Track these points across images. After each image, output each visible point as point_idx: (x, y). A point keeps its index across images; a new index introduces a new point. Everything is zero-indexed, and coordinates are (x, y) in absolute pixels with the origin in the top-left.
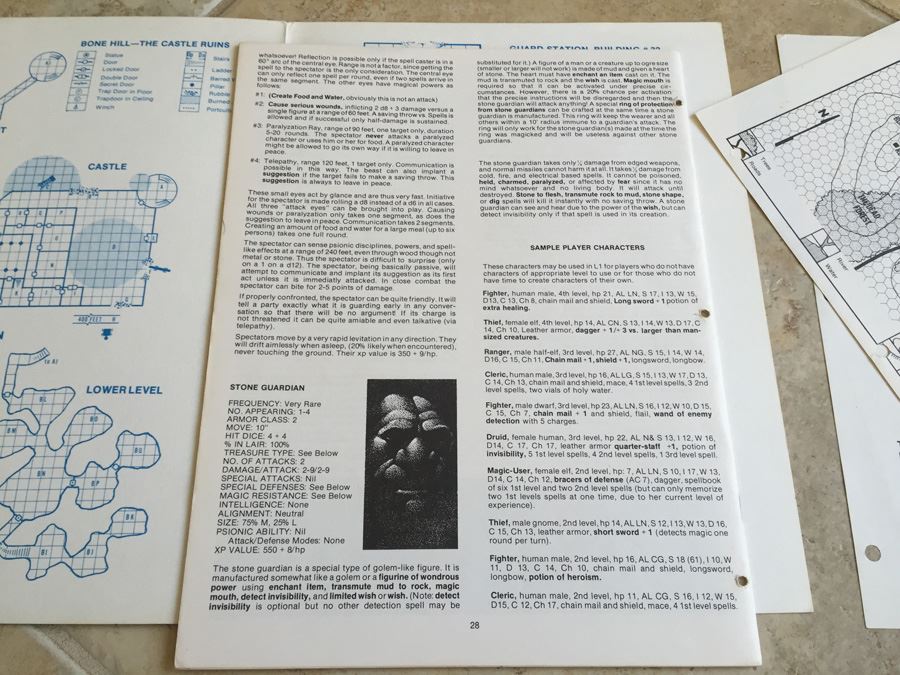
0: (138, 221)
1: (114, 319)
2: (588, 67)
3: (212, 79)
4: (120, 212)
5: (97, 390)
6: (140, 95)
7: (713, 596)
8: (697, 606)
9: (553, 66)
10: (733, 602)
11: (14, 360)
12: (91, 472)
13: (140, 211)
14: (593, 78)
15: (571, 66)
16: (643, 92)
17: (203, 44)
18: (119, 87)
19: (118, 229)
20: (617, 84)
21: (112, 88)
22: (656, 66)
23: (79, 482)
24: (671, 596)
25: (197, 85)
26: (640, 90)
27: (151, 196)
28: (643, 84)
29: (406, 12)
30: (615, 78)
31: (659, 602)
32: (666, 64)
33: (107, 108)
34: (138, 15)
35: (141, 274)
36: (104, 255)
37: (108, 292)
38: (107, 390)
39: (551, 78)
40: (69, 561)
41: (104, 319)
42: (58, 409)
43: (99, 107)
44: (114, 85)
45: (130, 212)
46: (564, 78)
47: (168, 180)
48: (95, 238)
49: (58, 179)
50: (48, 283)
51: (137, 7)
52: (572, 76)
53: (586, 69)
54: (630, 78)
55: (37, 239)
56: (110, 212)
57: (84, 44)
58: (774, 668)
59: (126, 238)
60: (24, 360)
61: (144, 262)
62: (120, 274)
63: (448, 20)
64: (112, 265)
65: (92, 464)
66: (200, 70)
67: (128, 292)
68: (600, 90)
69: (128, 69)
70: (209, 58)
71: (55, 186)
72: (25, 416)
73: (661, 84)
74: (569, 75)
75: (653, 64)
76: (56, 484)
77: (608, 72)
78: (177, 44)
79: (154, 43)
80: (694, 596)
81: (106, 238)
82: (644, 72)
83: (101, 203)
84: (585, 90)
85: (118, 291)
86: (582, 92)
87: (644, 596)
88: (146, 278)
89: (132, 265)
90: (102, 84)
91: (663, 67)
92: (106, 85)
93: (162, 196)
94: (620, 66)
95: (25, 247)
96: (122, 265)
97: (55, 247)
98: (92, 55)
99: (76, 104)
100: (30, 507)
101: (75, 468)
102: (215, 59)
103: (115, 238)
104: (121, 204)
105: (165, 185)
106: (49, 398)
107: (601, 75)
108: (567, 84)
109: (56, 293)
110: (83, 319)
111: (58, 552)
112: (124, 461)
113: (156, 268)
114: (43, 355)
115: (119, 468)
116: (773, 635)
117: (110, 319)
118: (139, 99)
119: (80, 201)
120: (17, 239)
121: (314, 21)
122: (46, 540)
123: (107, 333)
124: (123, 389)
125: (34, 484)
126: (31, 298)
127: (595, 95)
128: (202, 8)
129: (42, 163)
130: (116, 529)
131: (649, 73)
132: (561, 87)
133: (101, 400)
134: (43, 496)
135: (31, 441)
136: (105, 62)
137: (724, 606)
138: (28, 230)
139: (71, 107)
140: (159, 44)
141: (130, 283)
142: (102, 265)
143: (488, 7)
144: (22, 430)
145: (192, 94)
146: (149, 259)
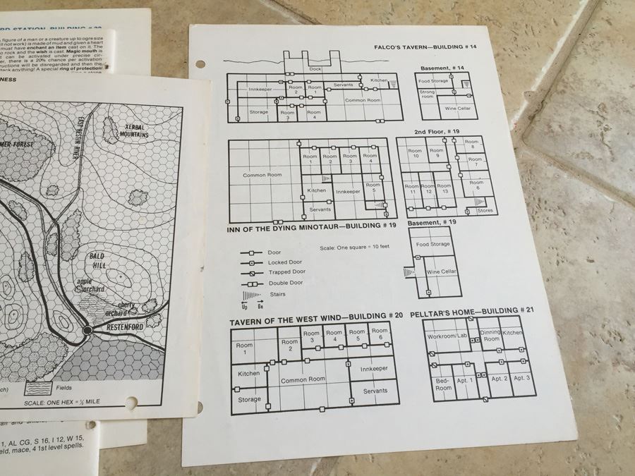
2: (40, 42)
7: (65, 439)
8: (51, 448)
9: (13, 42)
10: (80, 442)
14: (43, 50)
15: (27, 42)
16: (80, 60)
20: (61, 54)
22: (93, 41)
24: (32, 441)
26: (77, 58)
28: (81, 53)
30: (59, 50)
31: (22, 447)
32: (102, 39)
39: (10, 51)
46: (20, 51)
52: (26, 49)
53: (38, 44)
54: (71, 50)
68: (47, 59)
73: (96, 53)
74: (24, 48)
75: (92, 39)
77: (55, 46)
80: (50, 440)
82: (83, 45)
84: (35, 59)
86: (32, 61)
87: (11, 443)
91: (98, 42)
94: (66, 41)
107: (50, 48)
108: (22, 55)
127: (42, 62)
131: (87, 45)
132: (16, 58)
137: (73, 446)
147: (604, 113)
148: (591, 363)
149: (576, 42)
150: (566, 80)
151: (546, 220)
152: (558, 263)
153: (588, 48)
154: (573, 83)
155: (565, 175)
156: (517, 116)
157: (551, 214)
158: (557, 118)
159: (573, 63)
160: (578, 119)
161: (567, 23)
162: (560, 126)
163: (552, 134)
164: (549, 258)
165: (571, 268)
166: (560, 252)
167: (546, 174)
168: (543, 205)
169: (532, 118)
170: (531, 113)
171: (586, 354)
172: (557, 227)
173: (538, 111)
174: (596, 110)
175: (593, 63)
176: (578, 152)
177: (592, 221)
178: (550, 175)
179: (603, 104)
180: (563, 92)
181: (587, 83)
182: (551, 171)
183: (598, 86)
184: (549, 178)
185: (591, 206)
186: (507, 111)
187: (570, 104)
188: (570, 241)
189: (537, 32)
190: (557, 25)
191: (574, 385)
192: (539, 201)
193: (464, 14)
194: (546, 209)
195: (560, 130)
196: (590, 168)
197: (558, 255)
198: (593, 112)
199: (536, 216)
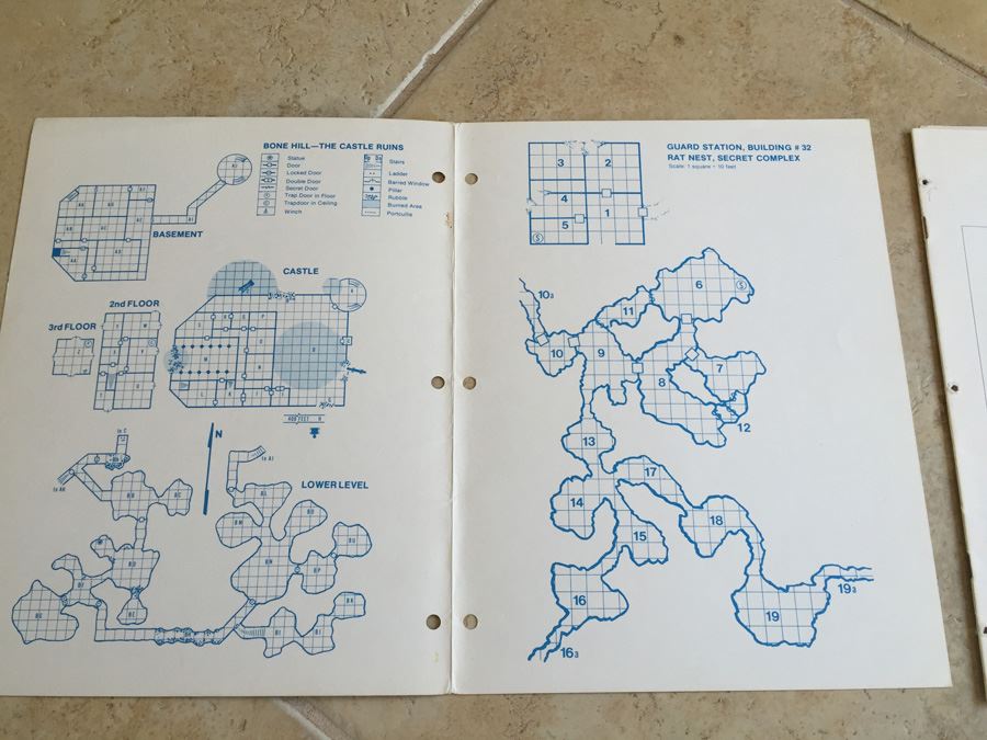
0: (333, 324)
1: (320, 419)
3: (390, 182)
4: (316, 316)
5: (311, 484)
6: (324, 200)
11: (234, 456)
12: (313, 559)
13: (334, 315)
17: (379, 146)
18: (305, 191)
19: (315, 332)
21: (297, 192)
23: (303, 569)
25: (376, 189)
27: (343, 300)
29: (569, 110)
33: (296, 212)
34: (316, 116)
35: (340, 376)
36: (305, 358)
37: (312, 393)
38: (319, 485)
40: (300, 640)
41: (311, 419)
42: (278, 503)
43: (287, 212)
44: (300, 189)
45: (325, 316)
47: (357, 284)
48: (297, 341)
49: (257, 283)
50: (258, 384)
51: (315, 108)
55: (243, 342)
56: (307, 316)
57: (266, 146)
58: (927, 732)
59: (323, 341)
60: (243, 457)
61: (342, 364)
62: (322, 375)
63: (610, 118)
64: (314, 367)
65: (312, 553)
66: (378, 173)
67: (330, 393)
69: (311, 173)
70: (386, 161)
71: (254, 290)
72: (249, 508)
76: (283, 571)
78: (355, 146)
79: (332, 146)
81: (306, 341)
83: (299, 308)
85: (321, 392)
88: (345, 379)
89: (331, 367)
90: (288, 188)
92: (291, 189)
93: (353, 300)
95: (233, 349)
96: (322, 367)
97: (260, 349)
98: (275, 158)
99: (266, 208)
100: (262, 592)
101: (298, 556)
102: (391, 162)
103: (315, 341)
104: (317, 308)
105: (355, 289)
106: (269, 492)
109: (266, 394)
110: (292, 419)
111: (290, 632)
112: (341, 550)
113: (354, 370)
114: (260, 452)
115: (337, 557)
116: (926, 703)
117: (316, 419)
118: (324, 203)
119: (278, 304)
120: (225, 342)
121: (483, 121)
122: (278, 622)
123: (315, 432)
124: (334, 484)
125: (263, 571)
126: (243, 398)
128: (376, 109)
129: (240, 267)
130: (339, 612)
133: (314, 494)
134: (272, 581)
135: (257, 531)
136: (289, 165)
138: (234, 333)
139: (261, 211)
140: (338, 146)
141: (331, 384)
142: (304, 367)
143: (647, 103)
144: (248, 522)
145: (373, 198)
146: (346, 362)
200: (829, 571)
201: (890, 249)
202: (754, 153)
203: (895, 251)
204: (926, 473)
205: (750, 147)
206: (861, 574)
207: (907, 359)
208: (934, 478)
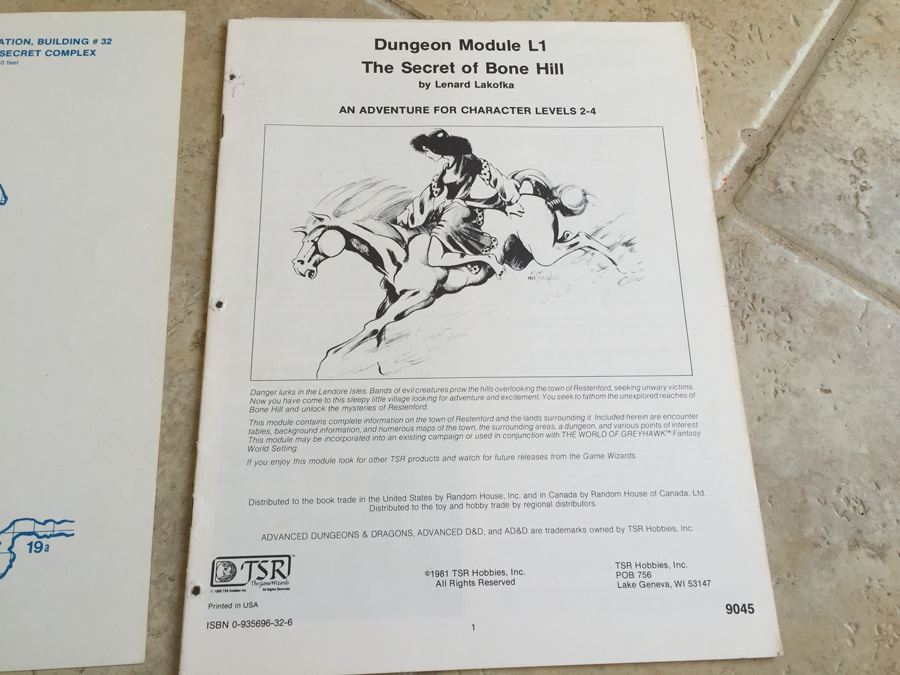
147: (863, 164)
148: (816, 545)
149: (826, 52)
150: (806, 111)
151: (762, 327)
152: (776, 392)
153: (845, 62)
154: (818, 115)
155: (796, 259)
156: (728, 168)
157: (770, 320)
158: (788, 170)
159: (820, 85)
160: (822, 173)
161: (815, 22)
162: (793, 183)
163: (779, 196)
164: (762, 386)
165: (795, 402)
166: (779, 376)
167: (766, 258)
168: (758, 305)
169: (751, 170)
170: (751, 163)
171: (809, 532)
172: (778, 339)
173: (761, 160)
174: (850, 157)
175: (849, 86)
176: (819, 223)
177: (832, 329)
178: (773, 258)
179: (860, 148)
180: (801, 130)
181: (840, 117)
182: (774, 252)
183: (856, 120)
184: (770, 264)
185: (833, 307)
186: (712, 159)
187: (810, 150)
188: (795, 359)
189: (766, 36)
190: (798, 25)
191: (789, 576)
192: (754, 298)
193: (657, 9)
194: (762, 311)
195: (792, 190)
196: (835, 248)
197: (776, 381)
198: (845, 162)
199: (749, 320)
200: (20, 527)
201: (181, 151)
202: (44, 48)
203: (185, 153)
204: (168, 404)
205: (41, 42)
206: (59, 528)
207: (174, 273)
208: (177, 410)
